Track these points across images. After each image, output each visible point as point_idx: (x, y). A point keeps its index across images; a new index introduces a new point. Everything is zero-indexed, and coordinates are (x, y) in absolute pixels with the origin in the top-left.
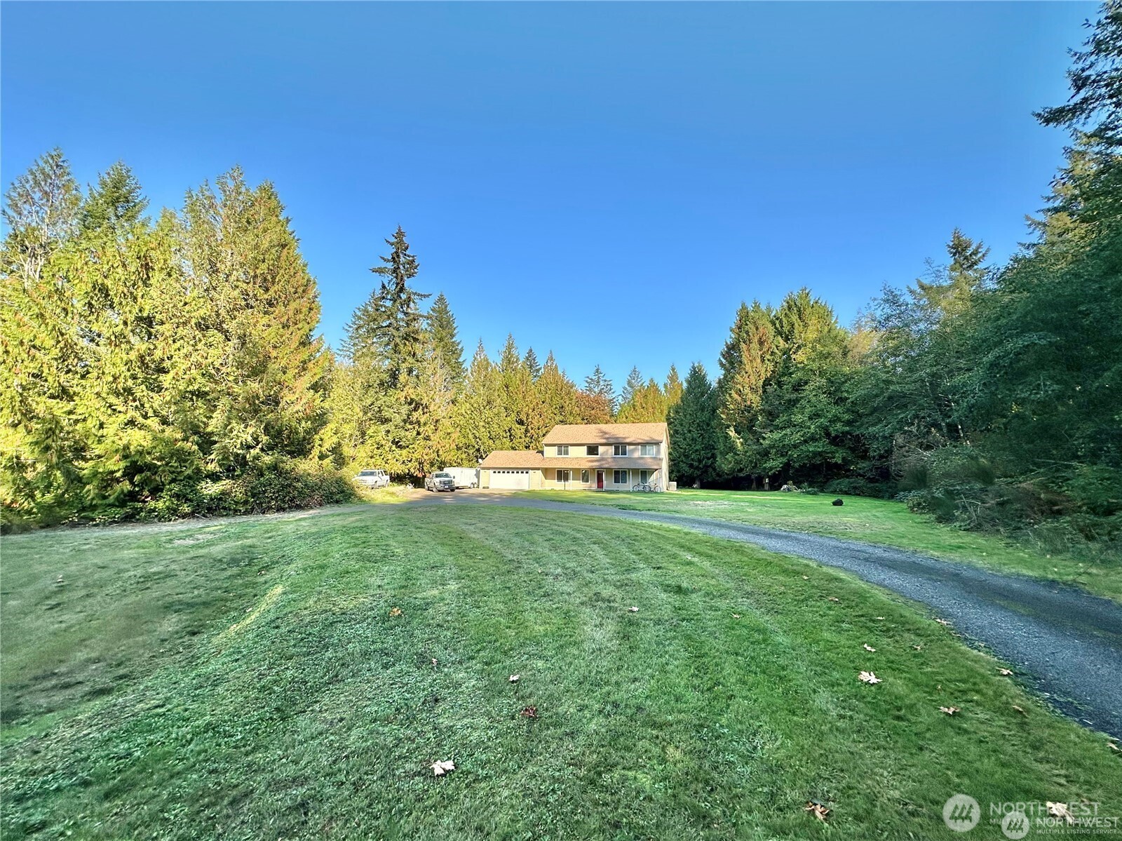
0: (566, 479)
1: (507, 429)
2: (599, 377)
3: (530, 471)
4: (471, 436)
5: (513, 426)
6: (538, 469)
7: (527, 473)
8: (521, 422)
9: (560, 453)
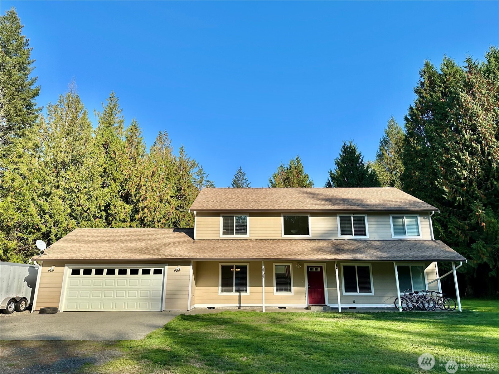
0: (242, 285)
1: (103, 204)
2: (202, 177)
3: (168, 269)
4: (33, 209)
5: (113, 202)
6: (185, 262)
7: (158, 272)
8: (126, 198)
9: (228, 230)
